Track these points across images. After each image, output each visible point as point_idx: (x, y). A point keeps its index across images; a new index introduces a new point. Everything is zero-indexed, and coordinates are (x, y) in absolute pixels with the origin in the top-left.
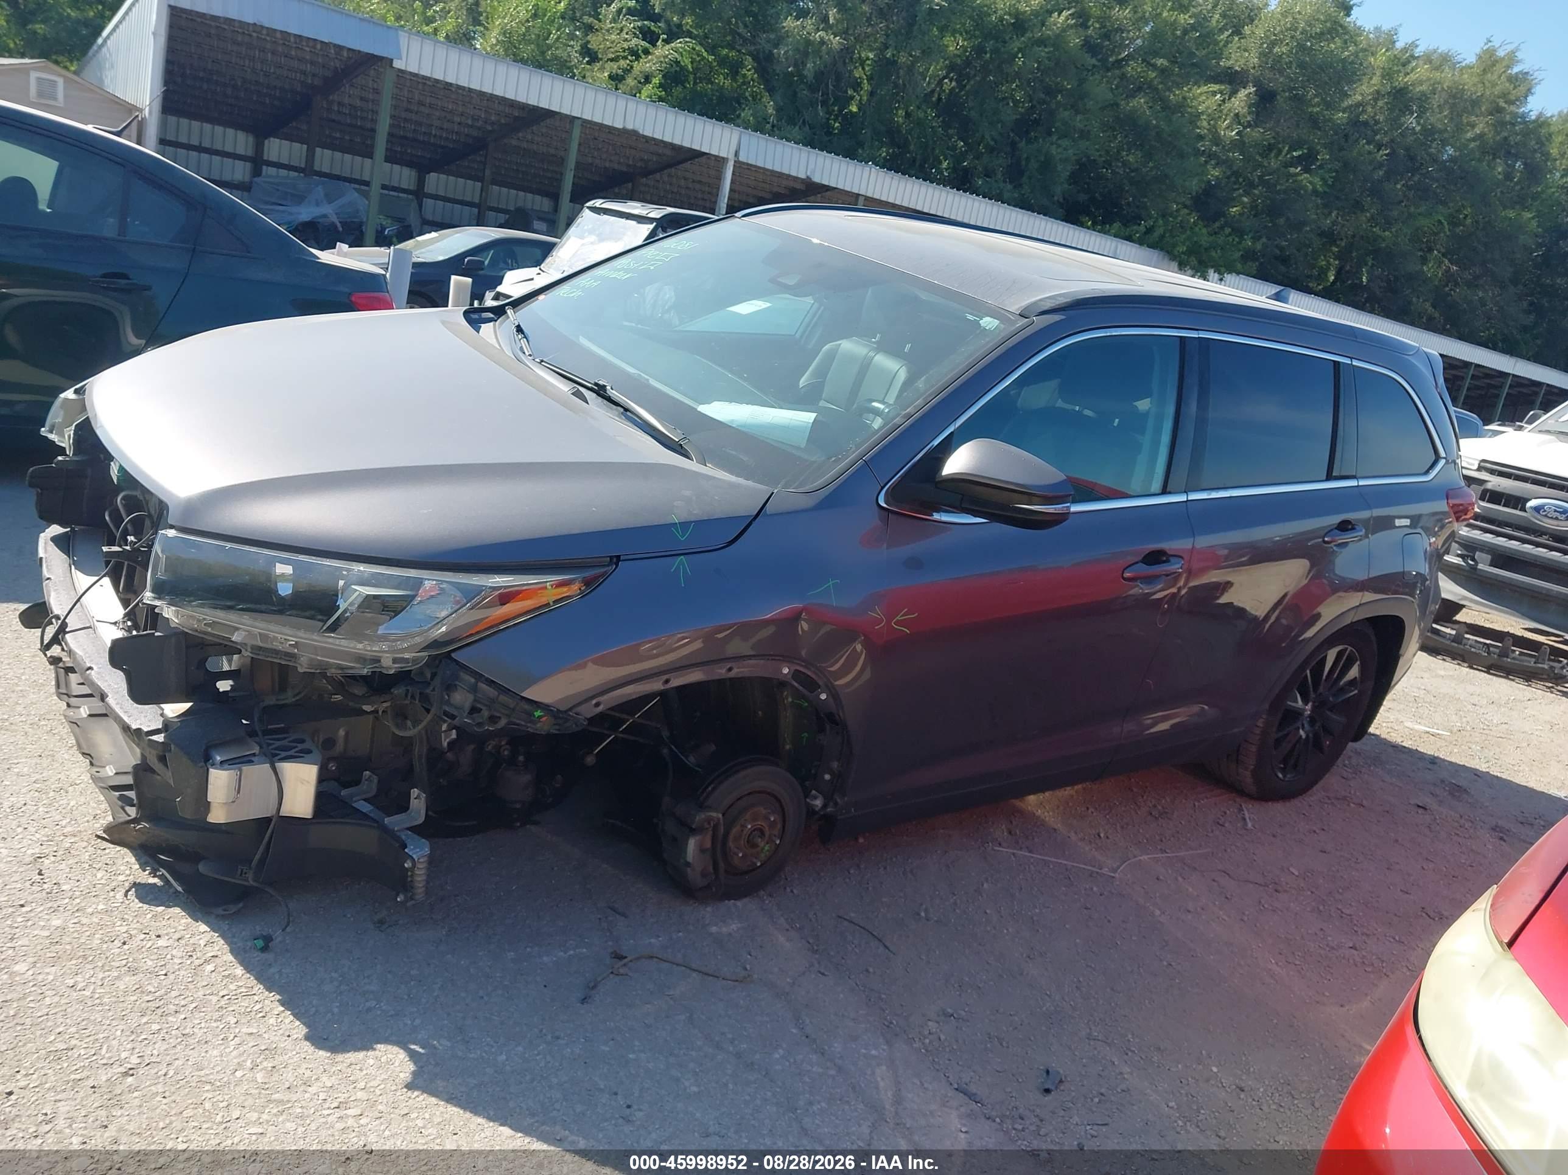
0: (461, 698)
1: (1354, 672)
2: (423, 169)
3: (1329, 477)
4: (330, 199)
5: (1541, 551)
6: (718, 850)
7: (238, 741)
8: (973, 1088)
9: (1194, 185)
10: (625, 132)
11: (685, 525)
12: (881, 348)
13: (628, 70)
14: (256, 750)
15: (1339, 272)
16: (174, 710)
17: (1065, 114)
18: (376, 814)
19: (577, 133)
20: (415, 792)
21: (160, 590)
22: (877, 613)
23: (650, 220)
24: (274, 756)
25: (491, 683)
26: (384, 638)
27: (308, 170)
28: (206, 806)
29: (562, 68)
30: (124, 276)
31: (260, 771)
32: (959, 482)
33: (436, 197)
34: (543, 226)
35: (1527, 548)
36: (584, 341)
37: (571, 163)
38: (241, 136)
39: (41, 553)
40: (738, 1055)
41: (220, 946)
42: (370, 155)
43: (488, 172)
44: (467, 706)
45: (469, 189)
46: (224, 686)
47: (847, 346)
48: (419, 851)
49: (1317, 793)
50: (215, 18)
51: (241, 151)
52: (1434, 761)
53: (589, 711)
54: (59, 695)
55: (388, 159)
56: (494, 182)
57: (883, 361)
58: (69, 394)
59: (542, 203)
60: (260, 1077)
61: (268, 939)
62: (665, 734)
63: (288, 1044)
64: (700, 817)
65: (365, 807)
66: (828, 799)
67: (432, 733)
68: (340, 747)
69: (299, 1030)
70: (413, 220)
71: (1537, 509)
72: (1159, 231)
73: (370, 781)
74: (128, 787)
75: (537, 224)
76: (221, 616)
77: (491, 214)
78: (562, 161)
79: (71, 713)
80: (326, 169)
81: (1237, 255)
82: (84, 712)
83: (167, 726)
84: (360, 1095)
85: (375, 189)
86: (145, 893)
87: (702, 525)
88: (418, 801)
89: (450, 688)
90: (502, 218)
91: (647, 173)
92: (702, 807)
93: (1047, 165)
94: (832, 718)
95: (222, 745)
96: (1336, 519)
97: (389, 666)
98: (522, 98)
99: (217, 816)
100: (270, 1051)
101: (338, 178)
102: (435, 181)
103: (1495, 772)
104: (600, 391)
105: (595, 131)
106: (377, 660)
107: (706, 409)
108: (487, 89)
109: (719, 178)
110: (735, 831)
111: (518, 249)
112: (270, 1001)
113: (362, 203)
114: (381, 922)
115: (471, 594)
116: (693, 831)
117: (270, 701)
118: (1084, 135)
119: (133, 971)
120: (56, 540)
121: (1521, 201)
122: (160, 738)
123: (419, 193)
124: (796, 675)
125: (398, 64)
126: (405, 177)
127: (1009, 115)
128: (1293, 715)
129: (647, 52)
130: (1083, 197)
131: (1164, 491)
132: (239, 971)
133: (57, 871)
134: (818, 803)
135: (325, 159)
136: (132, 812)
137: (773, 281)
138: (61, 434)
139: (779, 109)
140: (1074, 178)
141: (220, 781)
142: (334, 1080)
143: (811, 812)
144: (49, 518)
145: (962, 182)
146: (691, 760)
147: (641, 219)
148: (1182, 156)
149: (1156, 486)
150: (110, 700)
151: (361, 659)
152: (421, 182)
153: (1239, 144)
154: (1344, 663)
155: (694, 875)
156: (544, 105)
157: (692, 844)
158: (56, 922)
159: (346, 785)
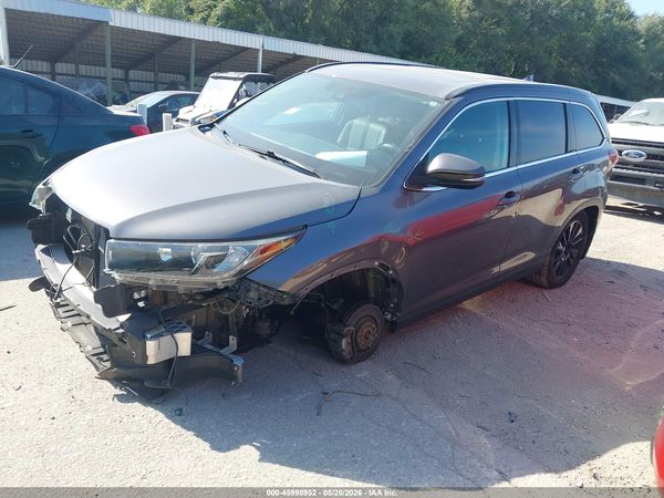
0: (253, 294)
1: (580, 231)
2: (127, 69)
3: (566, 152)
4: (90, 87)
5: (630, 171)
6: (354, 343)
7: (155, 328)
8: (483, 425)
9: (454, 37)
10: (213, 42)
11: (330, 207)
12: (371, 121)
13: (209, 16)
14: (163, 330)
15: (516, 67)
16: (123, 318)
17: (396, 13)
18: (216, 349)
19: (193, 46)
20: (231, 337)
21: (112, 267)
22: (409, 234)
23: (240, 79)
24: (172, 331)
25: (264, 286)
26: (217, 274)
27: (77, 75)
28: (145, 357)
29: (179, 18)
30: (31, 131)
31: (167, 339)
32: (437, 173)
33: (134, 81)
34: (183, 88)
35: (624, 171)
36: (253, 134)
37: (193, 60)
38: (45, 64)
39: (38, 258)
40: (388, 427)
41: (161, 416)
42: (105, 66)
43: (156, 67)
44: (256, 297)
45: (149, 76)
46: (141, 304)
47: (356, 122)
48: (239, 362)
49: (570, 283)
50: (26, 12)
51: (45, 70)
52: (608, 263)
53: (304, 292)
54: (57, 318)
55: (113, 67)
56: (160, 71)
57: (373, 126)
58: (41, 186)
59: (181, 78)
60: (200, 469)
61: (181, 410)
62: (323, 297)
63: (206, 453)
64: (346, 329)
65: (210, 347)
66: (393, 314)
67: (238, 311)
68: (194, 322)
69: (207, 445)
70: (127, 92)
71: (627, 155)
72: (441, 58)
73: (209, 336)
74: (102, 353)
75: (181, 87)
76: (140, 274)
77: (160, 86)
78: (188, 59)
79: (63, 325)
80: (84, 74)
81: (475, 65)
82: (69, 324)
83: (122, 326)
84: (245, 470)
85: (109, 81)
86: (121, 398)
87: (337, 207)
88: (233, 341)
89: (248, 291)
90: (164, 86)
91: (224, 59)
92: (345, 326)
93: (391, 36)
94: (394, 281)
95: (149, 330)
96: (572, 168)
97: (220, 285)
98: (167, 33)
99: (151, 361)
100: (199, 458)
101: (92, 77)
102: (133, 74)
103: (633, 263)
104: (271, 155)
105: (201, 44)
106: (215, 284)
107: (319, 156)
108: (152, 31)
109: (257, 58)
110: (359, 333)
111: (180, 99)
112: (190, 435)
113: (103, 86)
114: (223, 395)
115: (251, 249)
116: (343, 336)
117: (164, 308)
118: (405, 22)
119: (129, 432)
120: (43, 251)
121: (586, 28)
122: (121, 331)
123: (126, 80)
124: (381, 265)
125: (111, 24)
126: (120, 73)
127: (372, 17)
128: (559, 252)
129: (215, 6)
130: (408, 48)
131: (508, 167)
132: (173, 425)
133: (80, 395)
134: (389, 316)
135: (83, 69)
136: (108, 364)
137: (333, 97)
138: (39, 204)
139: (275, 26)
140: (403, 41)
141: (151, 346)
142: (230, 466)
143: (386, 321)
144: (37, 242)
145: (357, 47)
146: (335, 307)
147: (235, 79)
148: (448, 25)
149: (505, 165)
150: (93, 318)
151: (209, 284)
152: (127, 75)
153: (470, 19)
154: (576, 228)
155: (346, 354)
156: (178, 35)
157: (344, 342)
158: (88, 417)
159: (199, 339)
